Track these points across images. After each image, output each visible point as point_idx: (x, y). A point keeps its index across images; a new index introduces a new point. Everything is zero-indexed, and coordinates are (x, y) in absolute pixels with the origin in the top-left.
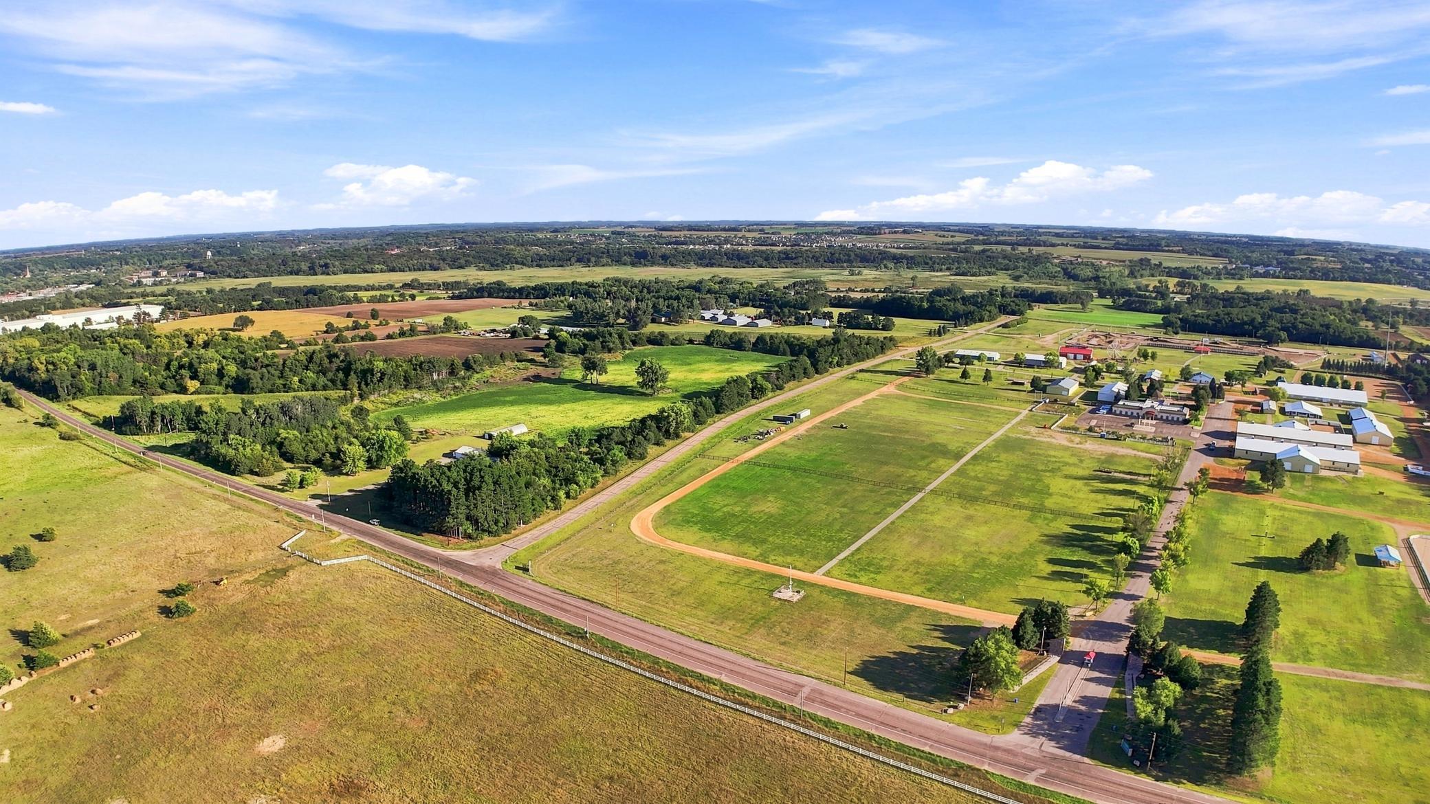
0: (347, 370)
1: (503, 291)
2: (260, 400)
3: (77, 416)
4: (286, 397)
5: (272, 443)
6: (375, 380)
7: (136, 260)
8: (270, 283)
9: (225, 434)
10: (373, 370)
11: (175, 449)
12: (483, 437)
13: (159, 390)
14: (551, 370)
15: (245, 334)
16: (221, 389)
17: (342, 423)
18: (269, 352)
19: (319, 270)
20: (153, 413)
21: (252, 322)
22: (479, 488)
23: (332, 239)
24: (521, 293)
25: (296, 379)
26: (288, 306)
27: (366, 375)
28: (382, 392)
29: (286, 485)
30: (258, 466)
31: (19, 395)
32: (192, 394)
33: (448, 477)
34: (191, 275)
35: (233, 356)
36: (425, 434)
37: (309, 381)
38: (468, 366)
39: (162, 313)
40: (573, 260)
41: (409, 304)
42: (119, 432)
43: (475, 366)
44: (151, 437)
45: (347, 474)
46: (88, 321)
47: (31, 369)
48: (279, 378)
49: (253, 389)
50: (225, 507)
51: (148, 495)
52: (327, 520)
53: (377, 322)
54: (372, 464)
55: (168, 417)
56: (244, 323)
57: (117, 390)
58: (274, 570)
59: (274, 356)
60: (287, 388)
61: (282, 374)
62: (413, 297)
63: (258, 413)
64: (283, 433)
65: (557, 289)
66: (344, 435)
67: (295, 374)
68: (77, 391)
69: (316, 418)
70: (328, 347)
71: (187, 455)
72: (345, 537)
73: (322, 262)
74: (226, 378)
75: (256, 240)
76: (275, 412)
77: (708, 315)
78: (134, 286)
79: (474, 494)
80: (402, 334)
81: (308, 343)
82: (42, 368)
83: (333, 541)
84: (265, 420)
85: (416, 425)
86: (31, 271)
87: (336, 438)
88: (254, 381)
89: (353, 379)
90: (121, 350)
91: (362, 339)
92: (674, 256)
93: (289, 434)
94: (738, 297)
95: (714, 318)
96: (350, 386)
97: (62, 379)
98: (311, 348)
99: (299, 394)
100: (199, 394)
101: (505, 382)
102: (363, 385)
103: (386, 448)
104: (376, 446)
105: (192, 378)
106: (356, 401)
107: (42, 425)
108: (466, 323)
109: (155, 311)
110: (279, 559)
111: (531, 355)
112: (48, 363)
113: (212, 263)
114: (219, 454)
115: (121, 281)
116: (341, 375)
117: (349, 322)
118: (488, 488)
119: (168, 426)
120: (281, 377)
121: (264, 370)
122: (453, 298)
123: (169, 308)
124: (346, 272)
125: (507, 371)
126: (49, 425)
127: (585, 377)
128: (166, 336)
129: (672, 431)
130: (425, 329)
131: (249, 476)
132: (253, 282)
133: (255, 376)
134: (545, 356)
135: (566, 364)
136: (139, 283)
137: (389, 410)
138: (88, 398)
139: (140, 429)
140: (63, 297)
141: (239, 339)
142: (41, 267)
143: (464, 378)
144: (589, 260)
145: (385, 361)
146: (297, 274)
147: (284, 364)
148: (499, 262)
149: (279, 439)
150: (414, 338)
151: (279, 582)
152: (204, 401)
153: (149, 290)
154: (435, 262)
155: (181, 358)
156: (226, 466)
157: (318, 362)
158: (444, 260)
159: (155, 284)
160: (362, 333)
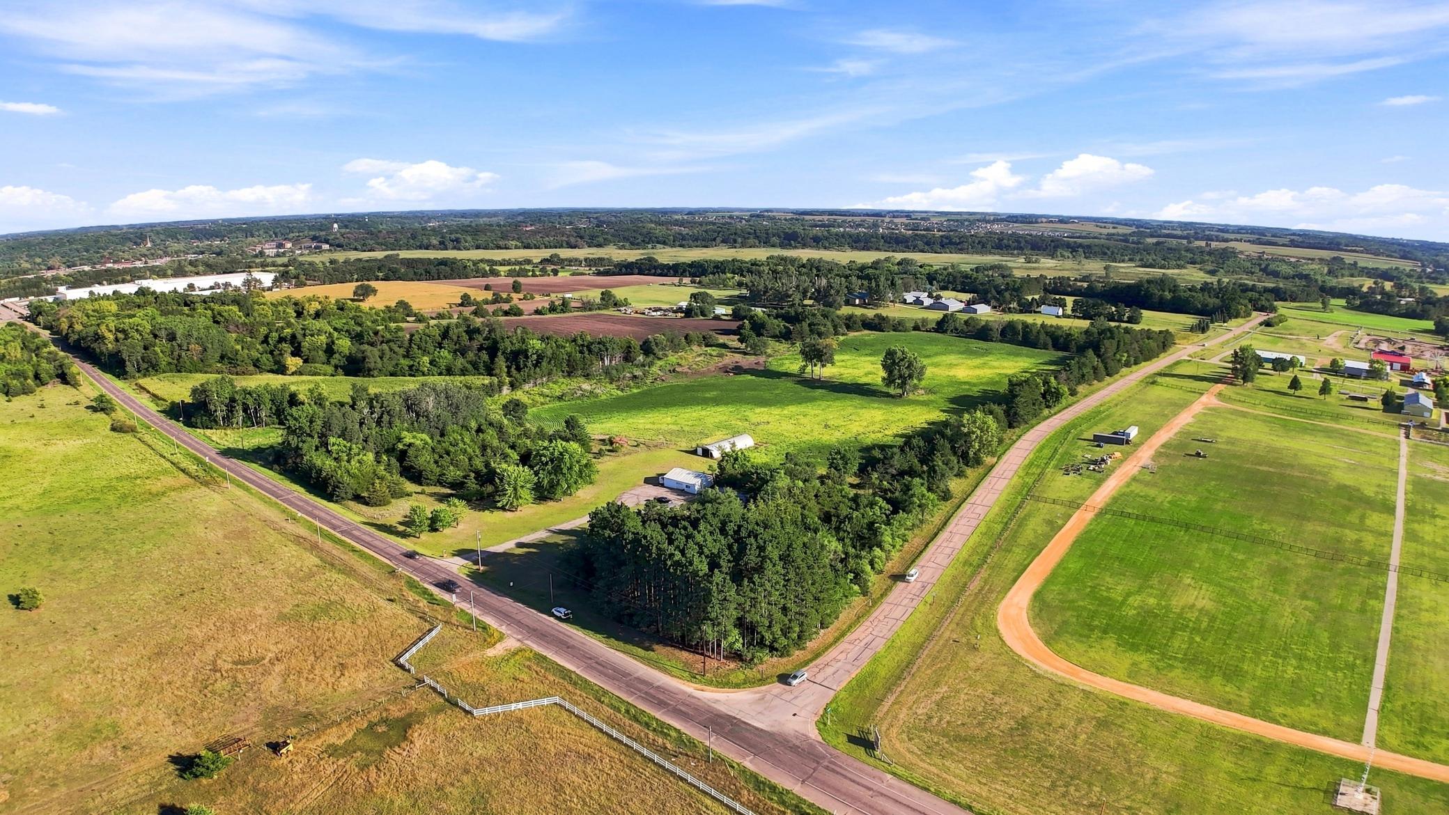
0: (493, 350)
1: (655, 268)
2: (376, 386)
3: (144, 400)
4: (410, 384)
5: (390, 451)
6: (529, 364)
7: (261, 232)
8: (398, 255)
9: (323, 436)
10: (526, 351)
11: (256, 455)
12: (694, 452)
13: (251, 368)
14: (752, 359)
15: (365, 306)
16: (330, 369)
17: (491, 424)
18: (393, 325)
19: (450, 245)
20: (233, 400)
21: (374, 291)
22: (760, 569)
23: (462, 217)
24: (675, 270)
25: (426, 359)
26: (418, 277)
27: (517, 358)
28: (539, 381)
29: (409, 526)
30: (368, 489)
31: (77, 367)
32: (293, 374)
33: (701, 547)
34: (315, 248)
35: (346, 327)
36: (611, 445)
37: (443, 364)
38: (647, 349)
39: (276, 280)
40: (719, 240)
41: (550, 279)
42: (189, 424)
43: (656, 350)
44: (228, 432)
45: (503, 508)
46: (191, 287)
47: (98, 338)
48: (404, 357)
49: (370, 370)
50: (312, 560)
51: (200, 530)
52: (478, 602)
53: (521, 296)
54: (543, 494)
55: (252, 407)
56: (365, 292)
57: (201, 366)
58: (384, 721)
59: (399, 329)
60: (413, 371)
61: (408, 352)
62: (555, 272)
63: (372, 407)
64: (408, 438)
65: (716, 267)
66: (495, 443)
67: (425, 352)
68: (150, 367)
69: (455, 414)
70: (466, 319)
71: (268, 465)
72: (511, 643)
73: (453, 237)
74: (337, 356)
75: (384, 217)
76: (397, 406)
77: (910, 297)
78: (256, 256)
79: (751, 581)
80: (553, 309)
81: (440, 316)
82: (111, 337)
83: (491, 652)
84: (381, 417)
85: (597, 429)
86: (153, 241)
87: (484, 448)
88: (372, 360)
89: (501, 362)
90: (214, 317)
91: (506, 313)
92: (827, 239)
93: (417, 439)
94: (935, 279)
95: (918, 302)
96: (497, 371)
97: (132, 352)
98: (444, 322)
99: (430, 379)
100: (301, 374)
101: (696, 373)
102: (514, 371)
103: (565, 471)
104: (549, 467)
105: (294, 354)
106: (506, 390)
107: (94, 409)
108: (626, 299)
109: (267, 279)
110: (395, 697)
111: (722, 339)
112: (117, 330)
113: (338, 235)
114: (312, 466)
115: (243, 251)
116: (485, 356)
117: (489, 295)
118: (774, 571)
119: (252, 419)
120: (406, 356)
121: (385, 346)
122: (599, 274)
123: (283, 278)
124: (478, 247)
125: (694, 357)
126: (102, 410)
127: (803, 368)
128: (271, 304)
129: (971, 454)
130: (579, 305)
131: (352, 504)
132: (379, 255)
133: (372, 353)
134: (741, 341)
135: (769, 351)
136: (262, 253)
137: (551, 406)
138: (161, 376)
139: (216, 422)
140: (176, 265)
141: (358, 308)
142: (163, 237)
143: (643, 365)
144: (735, 241)
145: (542, 339)
146: (427, 248)
147: (411, 340)
148: (639, 241)
149: (400, 446)
150: (567, 315)
151: (395, 757)
152: (300, 385)
153: (269, 260)
154: (572, 240)
155: (283, 328)
156: (321, 486)
157: (455, 338)
158: (581, 238)
159: (278, 255)
160: (506, 307)
